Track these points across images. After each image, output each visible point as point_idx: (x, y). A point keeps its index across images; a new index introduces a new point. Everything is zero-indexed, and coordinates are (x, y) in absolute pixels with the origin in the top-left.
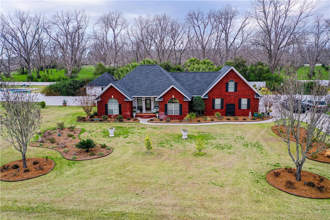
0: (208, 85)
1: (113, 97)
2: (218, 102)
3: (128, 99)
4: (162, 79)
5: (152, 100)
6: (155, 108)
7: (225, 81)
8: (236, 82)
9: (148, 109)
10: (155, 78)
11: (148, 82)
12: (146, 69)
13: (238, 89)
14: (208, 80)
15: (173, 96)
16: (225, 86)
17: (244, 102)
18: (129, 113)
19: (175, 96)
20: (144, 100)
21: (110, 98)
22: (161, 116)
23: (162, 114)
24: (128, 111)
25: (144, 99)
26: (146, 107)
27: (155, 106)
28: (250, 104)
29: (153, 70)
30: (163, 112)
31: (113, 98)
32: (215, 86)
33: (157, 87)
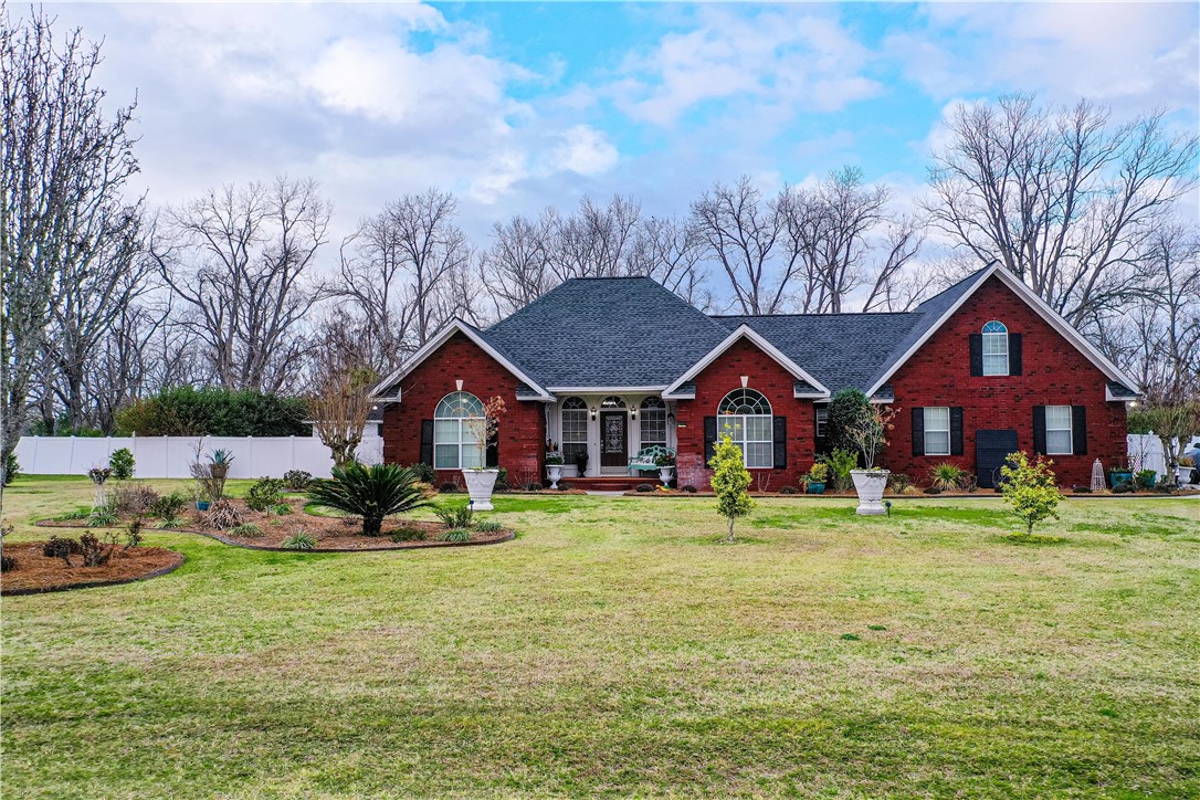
0: (877, 358)
1: (459, 384)
2: (937, 422)
3: (535, 393)
4: (675, 326)
5: (634, 417)
6: (648, 452)
7: (964, 327)
8: (1015, 331)
9: (614, 458)
10: (645, 323)
11: (614, 338)
12: (599, 291)
13: (1024, 361)
14: (874, 341)
15: (744, 380)
16: (964, 350)
17: (1059, 421)
18: (532, 464)
19: (751, 378)
20: (594, 418)
21: (446, 391)
22: (684, 476)
23: (691, 462)
24: (530, 449)
25: (597, 414)
26: (603, 449)
27: (643, 446)
28: (1088, 430)
29: (634, 294)
30: (694, 457)
31: (459, 388)
32: (921, 350)
33: (661, 353)
